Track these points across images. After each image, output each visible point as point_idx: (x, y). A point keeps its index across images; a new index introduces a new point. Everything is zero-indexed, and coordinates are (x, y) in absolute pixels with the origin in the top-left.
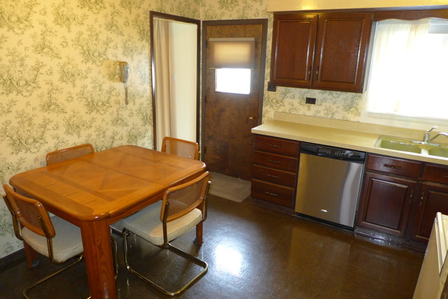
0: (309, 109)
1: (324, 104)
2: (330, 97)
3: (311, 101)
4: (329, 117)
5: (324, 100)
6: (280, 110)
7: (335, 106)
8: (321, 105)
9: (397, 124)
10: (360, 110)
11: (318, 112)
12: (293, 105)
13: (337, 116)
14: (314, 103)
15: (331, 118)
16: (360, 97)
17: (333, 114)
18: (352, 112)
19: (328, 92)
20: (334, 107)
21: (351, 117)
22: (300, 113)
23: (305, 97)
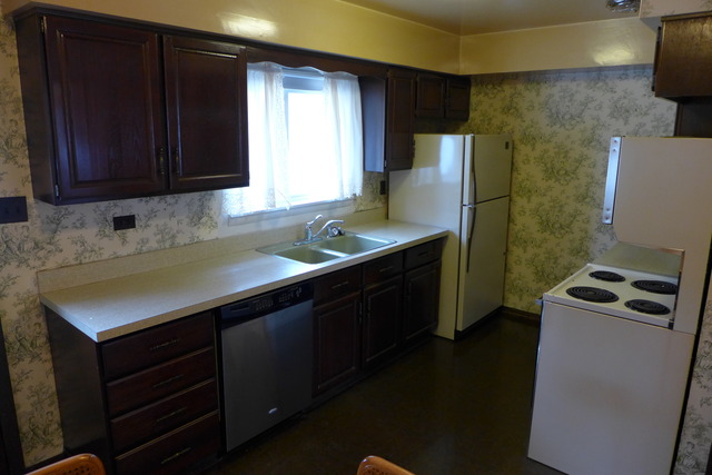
0: (124, 241)
1: (153, 223)
2: (163, 205)
3: (124, 223)
4: (167, 245)
5: (152, 214)
6: (50, 264)
7: (174, 221)
8: (147, 226)
9: (266, 226)
10: (215, 217)
11: (144, 241)
12: (83, 243)
13: (182, 240)
14: (134, 226)
15: (172, 246)
16: (212, 195)
17: (174, 237)
18: (204, 224)
19: (156, 199)
20: (173, 223)
21: (205, 234)
22: (105, 256)
23: (110, 219)
